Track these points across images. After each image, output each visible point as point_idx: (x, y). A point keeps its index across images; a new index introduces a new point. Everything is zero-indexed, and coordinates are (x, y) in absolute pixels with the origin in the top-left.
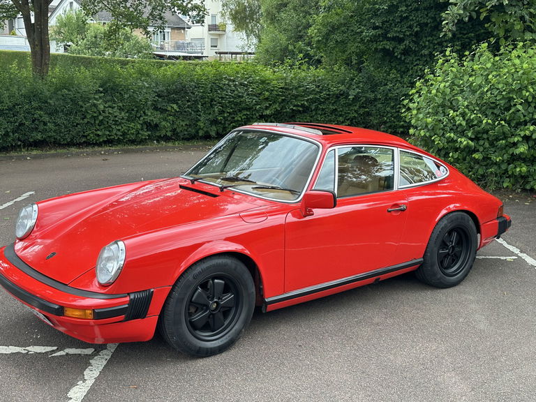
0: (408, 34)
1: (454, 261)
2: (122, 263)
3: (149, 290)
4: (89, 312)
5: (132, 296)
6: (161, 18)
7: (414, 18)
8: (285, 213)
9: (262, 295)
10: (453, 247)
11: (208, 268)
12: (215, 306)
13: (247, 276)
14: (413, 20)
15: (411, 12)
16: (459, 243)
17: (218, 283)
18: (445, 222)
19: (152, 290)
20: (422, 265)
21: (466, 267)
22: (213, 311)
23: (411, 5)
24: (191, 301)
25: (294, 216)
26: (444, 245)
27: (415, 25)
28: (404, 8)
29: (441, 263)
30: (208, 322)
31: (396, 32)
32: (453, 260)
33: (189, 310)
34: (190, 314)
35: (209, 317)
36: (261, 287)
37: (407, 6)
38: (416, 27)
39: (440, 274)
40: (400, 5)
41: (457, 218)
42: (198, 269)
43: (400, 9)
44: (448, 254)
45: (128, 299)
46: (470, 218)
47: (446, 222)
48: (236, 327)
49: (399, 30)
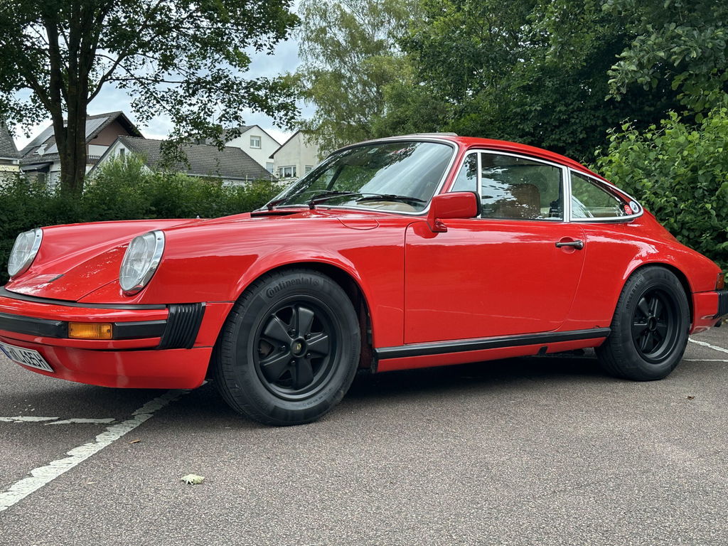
0: (570, 141)
1: (657, 342)
2: (158, 260)
3: (200, 303)
4: (106, 328)
5: (173, 310)
6: (237, 118)
7: (577, 121)
8: (403, 226)
9: (371, 345)
10: (653, 319)
11: (289, 284)
12: (299, 347)
13: (348, 307)
14: (575, 123)
15: (572, 113)
16: (663, 315)
17: (303, 312)
18: (640, 279)
19: (204, 304)
20: (609, 338)
21: (675, 352)
22: (296, 354)
23: (572, 104)
24: (262, 334)
25: (417, 232)
26: (639, 314)
27: (579, 130)
28: (563, 108)
29: (638, 342)
30: (288, 372)
31: (553, 140)
32: (655, 343)
33: (260, 348)
34: (262, 356)
35: (289, 364)
36: (370, 332)
37: (566, 105)
38: (581, 133)
39: (636, 357)
40: (557, 104)
41: (659, 276)
42: (275, 283)
43: (558, 109)
44: (647, 329)
45: (166, 312)
46: (677, 279)
47: (642, 278)
48: (332, 385)
49: (557, 137)
